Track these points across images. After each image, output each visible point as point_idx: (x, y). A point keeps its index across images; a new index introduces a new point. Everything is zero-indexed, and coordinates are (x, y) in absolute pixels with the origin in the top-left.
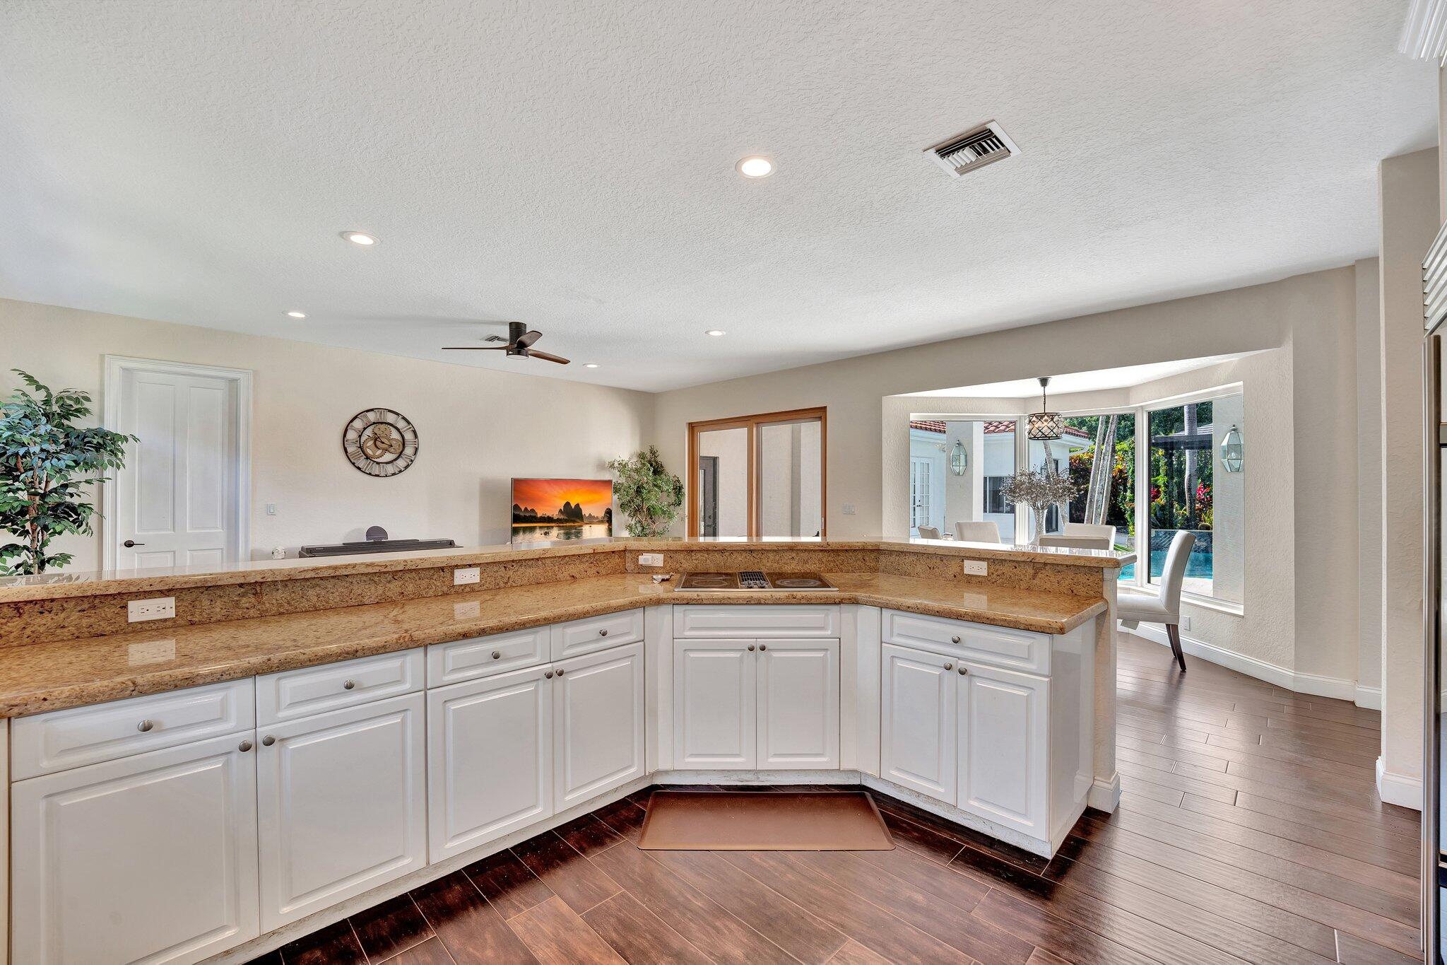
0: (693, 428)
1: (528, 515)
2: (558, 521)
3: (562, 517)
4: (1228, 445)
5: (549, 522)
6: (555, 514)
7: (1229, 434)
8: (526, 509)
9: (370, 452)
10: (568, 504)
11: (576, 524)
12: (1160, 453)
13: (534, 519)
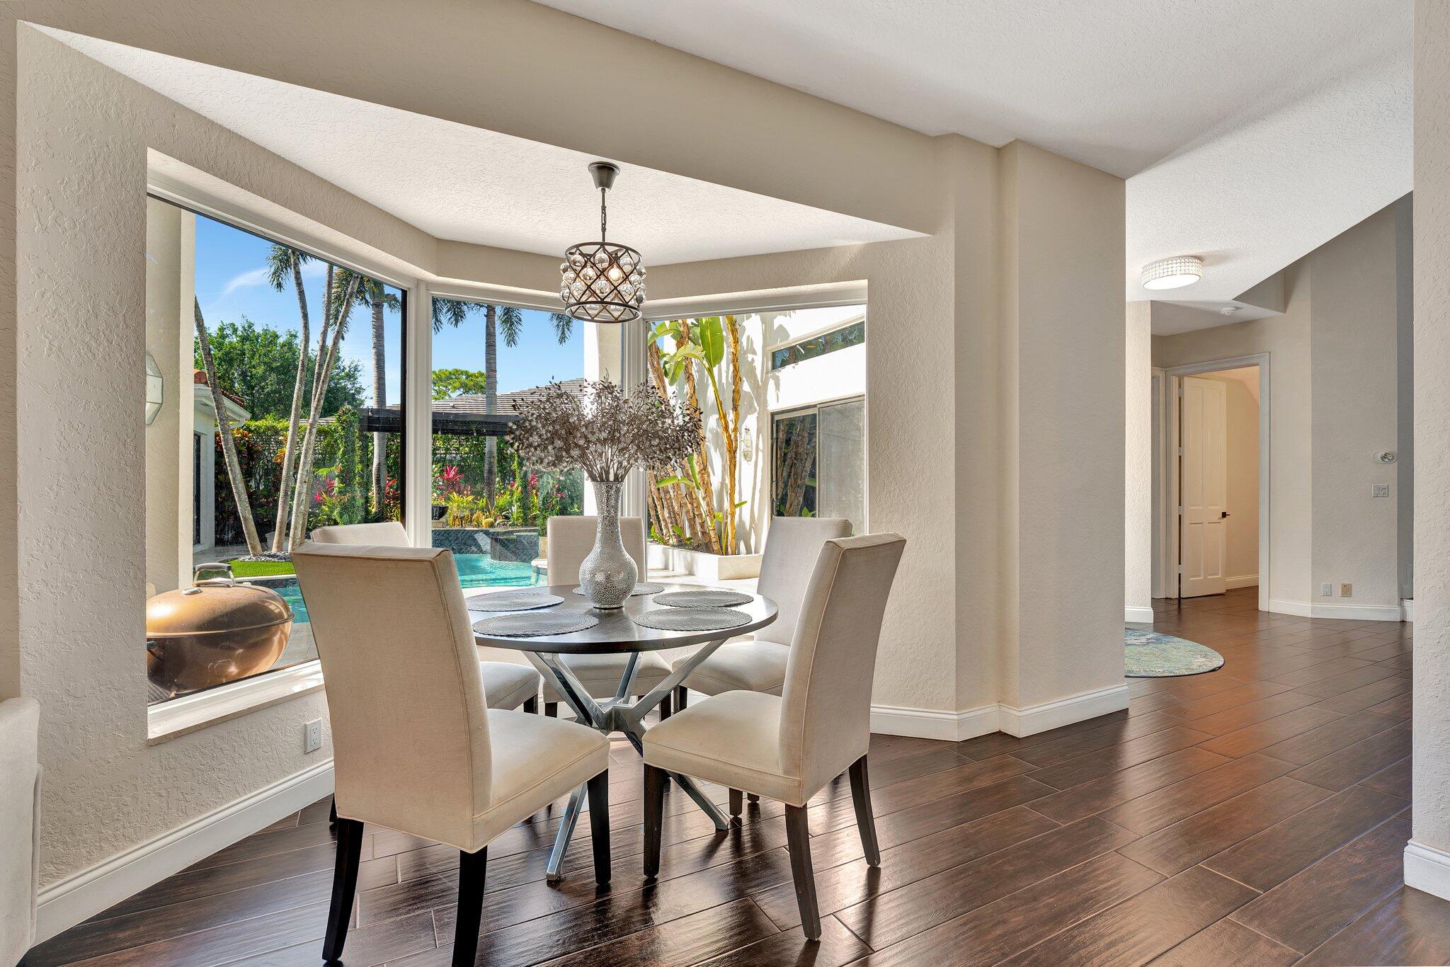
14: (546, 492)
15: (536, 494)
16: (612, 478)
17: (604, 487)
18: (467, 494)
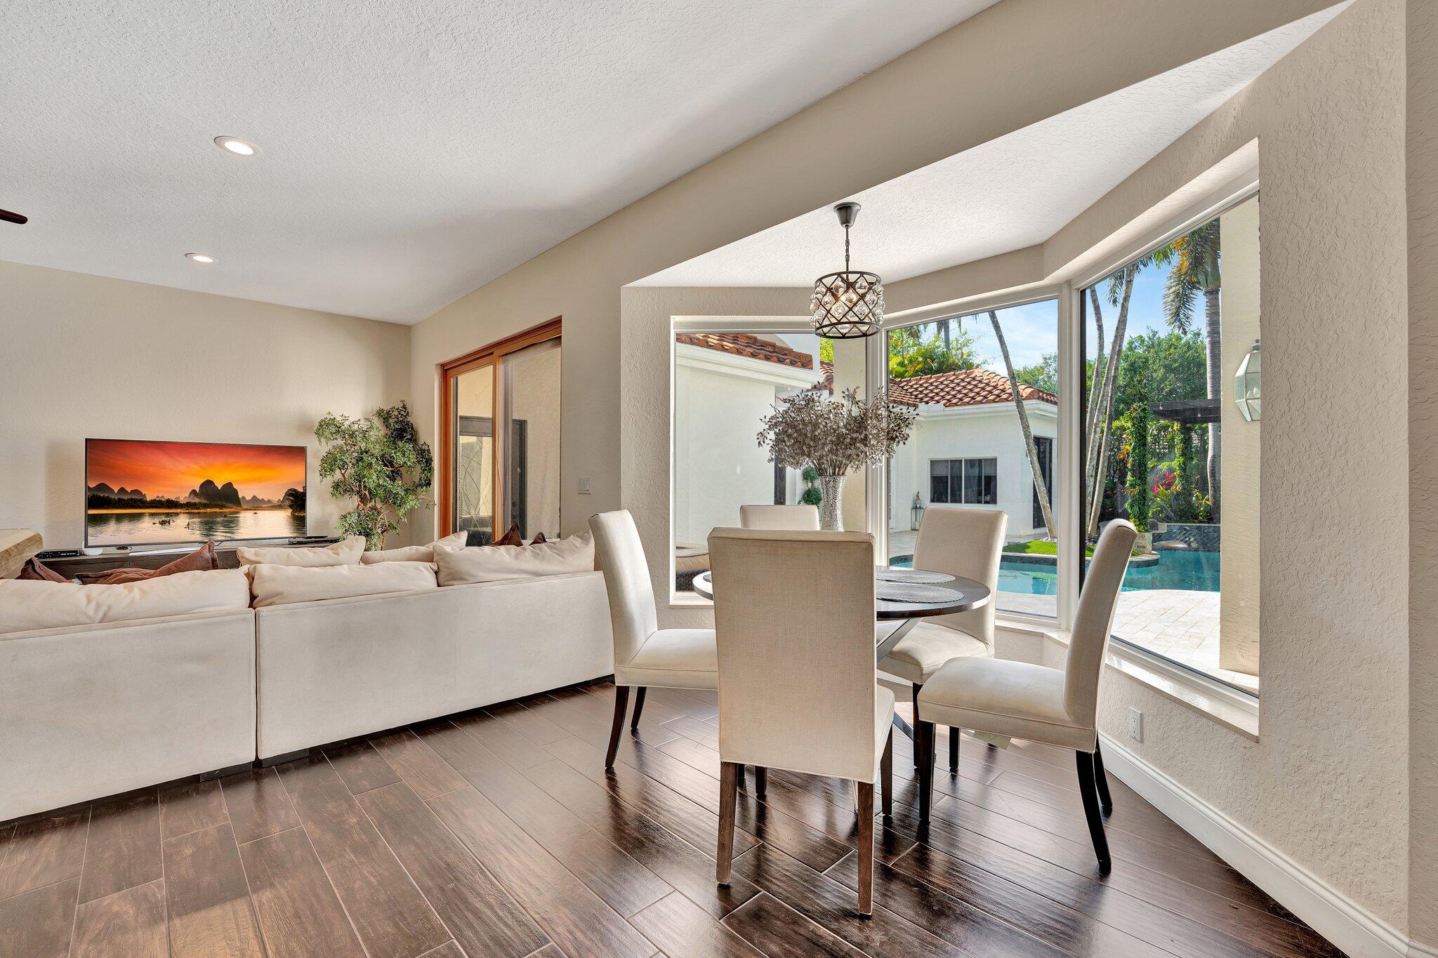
2: (188, 505)
4: (1246, 373)
5: (170, 508)
7: (1248, 356)
11: (224, 510)
12: (1175, 428)
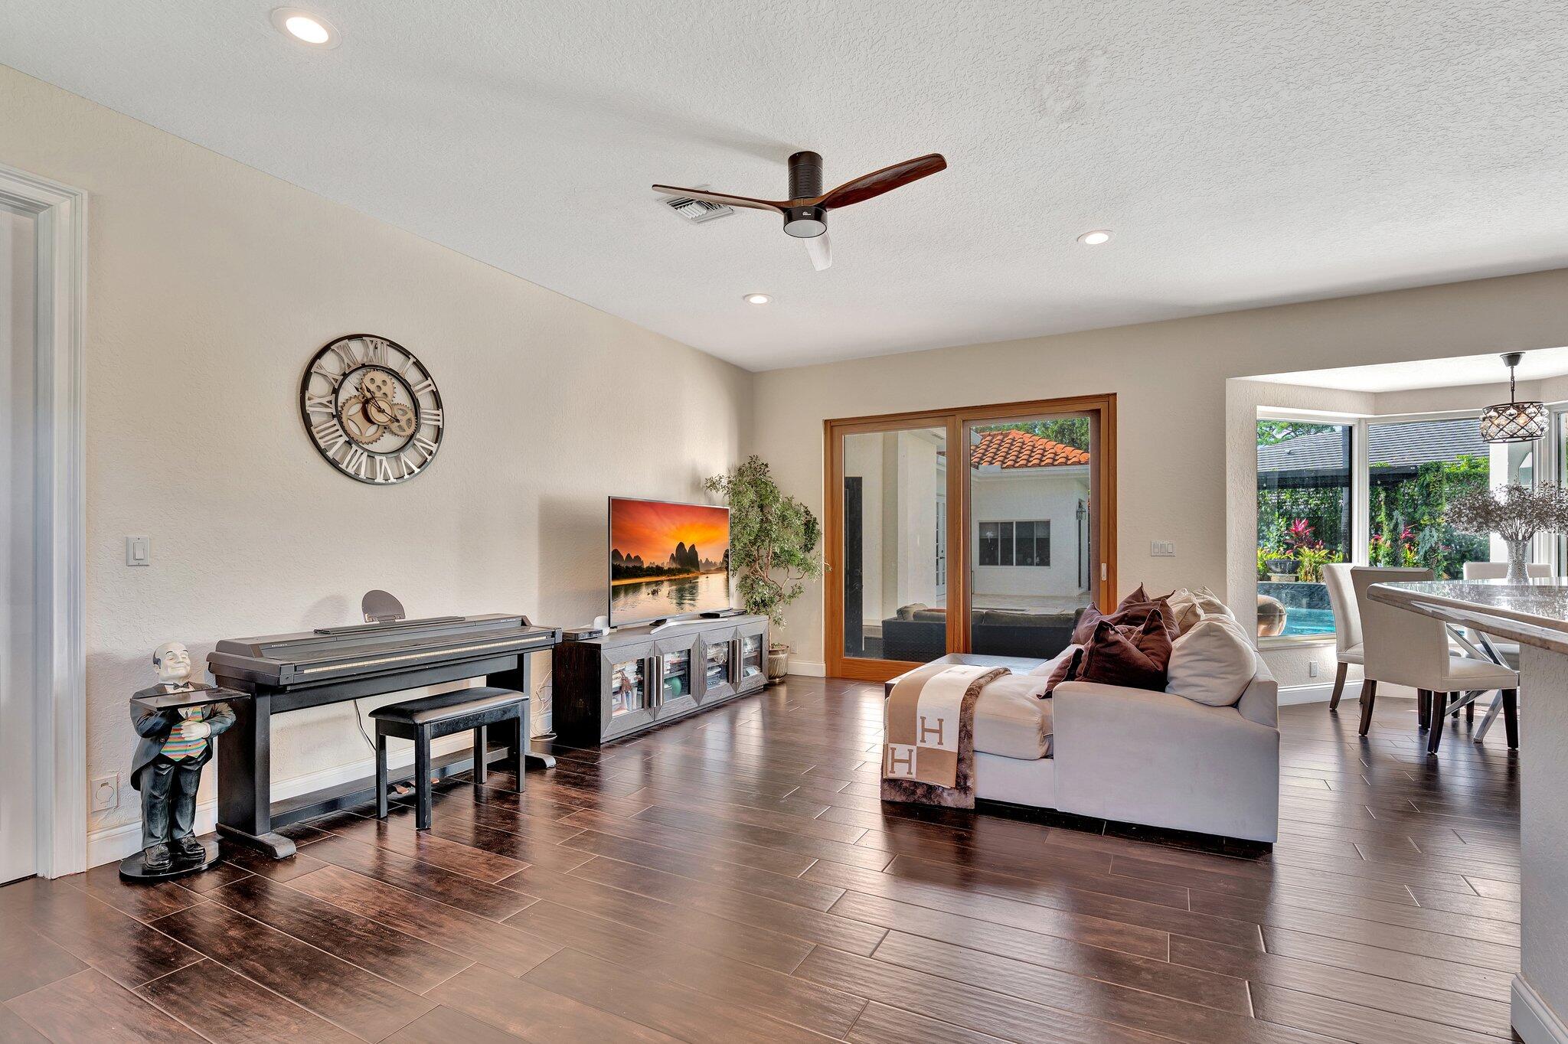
0: (833, 428)
1: (630, 565)
2: (670, 572)
3: (674, 566)
6: (665, 562)
8: (629, 556)
9: (353, 428)
10: (681, 545)
11: (690, 575)
13: (637, 571)
14: (1428, 546)
15: (1410, 549)
16: (1520, 538)
17: (1514, 544)
18: (1320, 548)
